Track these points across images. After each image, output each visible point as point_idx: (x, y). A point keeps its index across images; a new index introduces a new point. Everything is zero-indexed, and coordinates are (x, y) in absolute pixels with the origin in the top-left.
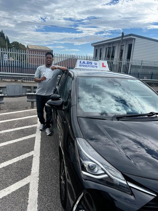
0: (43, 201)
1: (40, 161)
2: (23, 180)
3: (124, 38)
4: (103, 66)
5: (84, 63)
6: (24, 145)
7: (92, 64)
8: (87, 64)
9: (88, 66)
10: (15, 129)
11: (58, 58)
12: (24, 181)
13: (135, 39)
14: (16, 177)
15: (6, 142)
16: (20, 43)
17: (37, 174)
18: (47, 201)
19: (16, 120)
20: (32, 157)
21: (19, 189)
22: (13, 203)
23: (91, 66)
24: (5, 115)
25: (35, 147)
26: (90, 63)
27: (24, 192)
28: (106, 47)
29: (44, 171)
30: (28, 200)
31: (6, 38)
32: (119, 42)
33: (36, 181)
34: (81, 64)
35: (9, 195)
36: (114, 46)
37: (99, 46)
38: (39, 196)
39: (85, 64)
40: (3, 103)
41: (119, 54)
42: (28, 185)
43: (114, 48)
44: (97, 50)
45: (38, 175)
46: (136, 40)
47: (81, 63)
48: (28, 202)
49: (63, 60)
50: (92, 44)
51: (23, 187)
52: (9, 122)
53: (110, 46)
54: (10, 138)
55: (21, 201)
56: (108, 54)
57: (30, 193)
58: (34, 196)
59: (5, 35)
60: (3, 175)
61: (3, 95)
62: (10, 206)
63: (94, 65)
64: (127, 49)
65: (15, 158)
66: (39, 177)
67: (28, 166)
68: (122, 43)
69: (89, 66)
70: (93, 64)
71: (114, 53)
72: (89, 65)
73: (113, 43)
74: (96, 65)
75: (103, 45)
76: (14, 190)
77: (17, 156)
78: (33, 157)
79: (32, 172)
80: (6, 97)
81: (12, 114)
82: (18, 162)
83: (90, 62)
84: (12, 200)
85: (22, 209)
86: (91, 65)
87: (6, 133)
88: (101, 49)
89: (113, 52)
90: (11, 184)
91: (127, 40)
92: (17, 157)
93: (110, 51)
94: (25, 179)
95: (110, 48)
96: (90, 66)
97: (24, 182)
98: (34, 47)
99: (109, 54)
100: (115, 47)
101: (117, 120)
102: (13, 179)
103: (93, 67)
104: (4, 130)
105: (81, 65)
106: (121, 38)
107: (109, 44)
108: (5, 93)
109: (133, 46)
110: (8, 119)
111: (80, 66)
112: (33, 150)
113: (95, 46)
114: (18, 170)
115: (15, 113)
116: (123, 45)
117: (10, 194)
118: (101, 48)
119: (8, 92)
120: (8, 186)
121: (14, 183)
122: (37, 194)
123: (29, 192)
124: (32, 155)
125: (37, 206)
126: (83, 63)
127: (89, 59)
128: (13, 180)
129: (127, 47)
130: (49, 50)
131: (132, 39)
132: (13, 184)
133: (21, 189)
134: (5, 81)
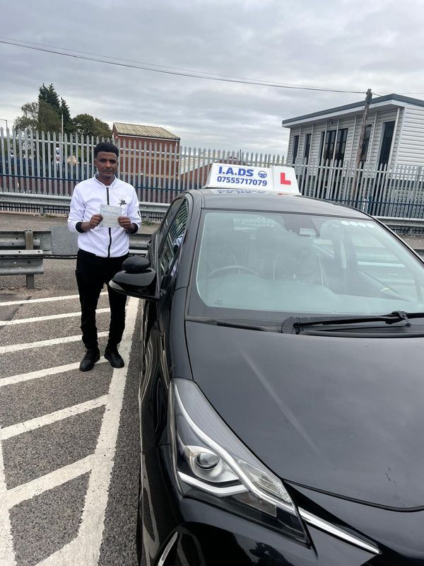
0: (118, 516)
1: (122, 420)
2: (75, 464)
3: (371, 106)
4: (284, 181)
5: (230, 171)
6: (85, 379)
7: (252, 175)
8: (239, 174)
9: (241, 181)
10: (66, 338)
11: (189, 160)
12: (76, 467)
13: (402, 108)
14: (59, 456)
15: (41, 369)
16: (96, 119)
17: (110, 451)
18: (129, 519)
19: (72, 318)
20: (102, 410)
21: (63, 485)
22: (45, 517)
23: (249, 181)
24: (45, 304)
25: (111, 386)
26: (247, 173)
27: (73, 493)
28: (323, 130)
29: (128, 446)
30: (82, 512)
31: (61, 105)
32: (358, 116)
33: (105, 470)
34: (222, 175)
35: (36, 498)
36: (344, 126)
37: (303, 126)
38: (109, 504)
39: (232, 174)
40: (42, 273)
41: (357, 148)
42: (85, 478)
43: (344, 132)
44: (297, 138)
45: (111, 454)
46: (406, 110)
47: (223, 171)
48: (82, 517)
49: (204, 163)
50: (284, 122)
51: (73, 480)
52: (54, 320)
53: (332, 128)
54: (53, 361)
55: (66, 514)
56: (327, 147)
57: (89, 497)
58: (98, 504)
59: (59, 98)
60: (27, 449)
61: (41, 252)
62: (36, 523)
63: (258, 178)
64: (380, 135)
65: (60, 411)
66: (115, 459)
67: (89, 432)
68: (367, 119)
69: (245, 181)
70: (256, 177)
71: (343, 147)
72: (245, 177)
73: (341, 119)
74: (263, 179)
75: (315, 125)
76: (51, 487)
77: (65, 407)
78: (105, 409)
79: (97, 446)
80: (48, 257)
81: (63, 301)
82: (67, 421)
83: (248, 171)
84: (44, 510)
85: (65, 533)
86: (248, 178)
87: (43, 347)
88: (308, 136)
89: (342, 142)
90: (44, 471)
91: (380, 112)
92: (66, 409)
93: (332, 141)
94: (80, 462)
95: (334, 133)
96: (247, 180)
97: (76, 470)
98: (130, 128)
99: (331, 149)
100: (347, 129)
101: (294, 331)
102: (51, 460)
103: (255, 182)
104: (38, 341)
105: (223, 179)
106: (364, 107)
107: (331, 121)
108: (48, 246)
109: (398, 126)
110: (50, 314)
111: (219, 179)
112: (105, 392)
113: (293, 128)
114: (65, 440)
115: (69, 300)
116: (370, 126)
117: (39, 496)
118: (308, 132)
119: (54, 245)
120: (37, 477)
121: (52, 469)
122: (105, 499)
123: (86, 494)
124: (104, 406)
125: (102, 527)
126: (227, 173)
127: (271, 162)
128: (50, 463)
129: (380, 131)
130: (170, 137)
131: (395, 108)
132: (50, 472)
133: (66, 486)
134: (53, 217)
